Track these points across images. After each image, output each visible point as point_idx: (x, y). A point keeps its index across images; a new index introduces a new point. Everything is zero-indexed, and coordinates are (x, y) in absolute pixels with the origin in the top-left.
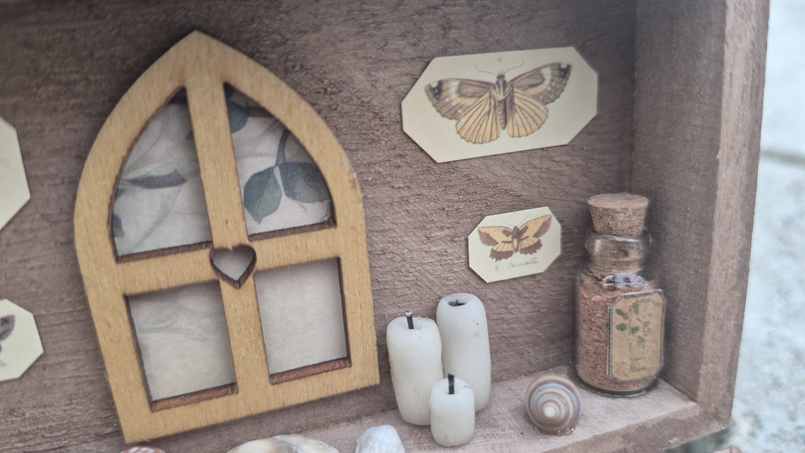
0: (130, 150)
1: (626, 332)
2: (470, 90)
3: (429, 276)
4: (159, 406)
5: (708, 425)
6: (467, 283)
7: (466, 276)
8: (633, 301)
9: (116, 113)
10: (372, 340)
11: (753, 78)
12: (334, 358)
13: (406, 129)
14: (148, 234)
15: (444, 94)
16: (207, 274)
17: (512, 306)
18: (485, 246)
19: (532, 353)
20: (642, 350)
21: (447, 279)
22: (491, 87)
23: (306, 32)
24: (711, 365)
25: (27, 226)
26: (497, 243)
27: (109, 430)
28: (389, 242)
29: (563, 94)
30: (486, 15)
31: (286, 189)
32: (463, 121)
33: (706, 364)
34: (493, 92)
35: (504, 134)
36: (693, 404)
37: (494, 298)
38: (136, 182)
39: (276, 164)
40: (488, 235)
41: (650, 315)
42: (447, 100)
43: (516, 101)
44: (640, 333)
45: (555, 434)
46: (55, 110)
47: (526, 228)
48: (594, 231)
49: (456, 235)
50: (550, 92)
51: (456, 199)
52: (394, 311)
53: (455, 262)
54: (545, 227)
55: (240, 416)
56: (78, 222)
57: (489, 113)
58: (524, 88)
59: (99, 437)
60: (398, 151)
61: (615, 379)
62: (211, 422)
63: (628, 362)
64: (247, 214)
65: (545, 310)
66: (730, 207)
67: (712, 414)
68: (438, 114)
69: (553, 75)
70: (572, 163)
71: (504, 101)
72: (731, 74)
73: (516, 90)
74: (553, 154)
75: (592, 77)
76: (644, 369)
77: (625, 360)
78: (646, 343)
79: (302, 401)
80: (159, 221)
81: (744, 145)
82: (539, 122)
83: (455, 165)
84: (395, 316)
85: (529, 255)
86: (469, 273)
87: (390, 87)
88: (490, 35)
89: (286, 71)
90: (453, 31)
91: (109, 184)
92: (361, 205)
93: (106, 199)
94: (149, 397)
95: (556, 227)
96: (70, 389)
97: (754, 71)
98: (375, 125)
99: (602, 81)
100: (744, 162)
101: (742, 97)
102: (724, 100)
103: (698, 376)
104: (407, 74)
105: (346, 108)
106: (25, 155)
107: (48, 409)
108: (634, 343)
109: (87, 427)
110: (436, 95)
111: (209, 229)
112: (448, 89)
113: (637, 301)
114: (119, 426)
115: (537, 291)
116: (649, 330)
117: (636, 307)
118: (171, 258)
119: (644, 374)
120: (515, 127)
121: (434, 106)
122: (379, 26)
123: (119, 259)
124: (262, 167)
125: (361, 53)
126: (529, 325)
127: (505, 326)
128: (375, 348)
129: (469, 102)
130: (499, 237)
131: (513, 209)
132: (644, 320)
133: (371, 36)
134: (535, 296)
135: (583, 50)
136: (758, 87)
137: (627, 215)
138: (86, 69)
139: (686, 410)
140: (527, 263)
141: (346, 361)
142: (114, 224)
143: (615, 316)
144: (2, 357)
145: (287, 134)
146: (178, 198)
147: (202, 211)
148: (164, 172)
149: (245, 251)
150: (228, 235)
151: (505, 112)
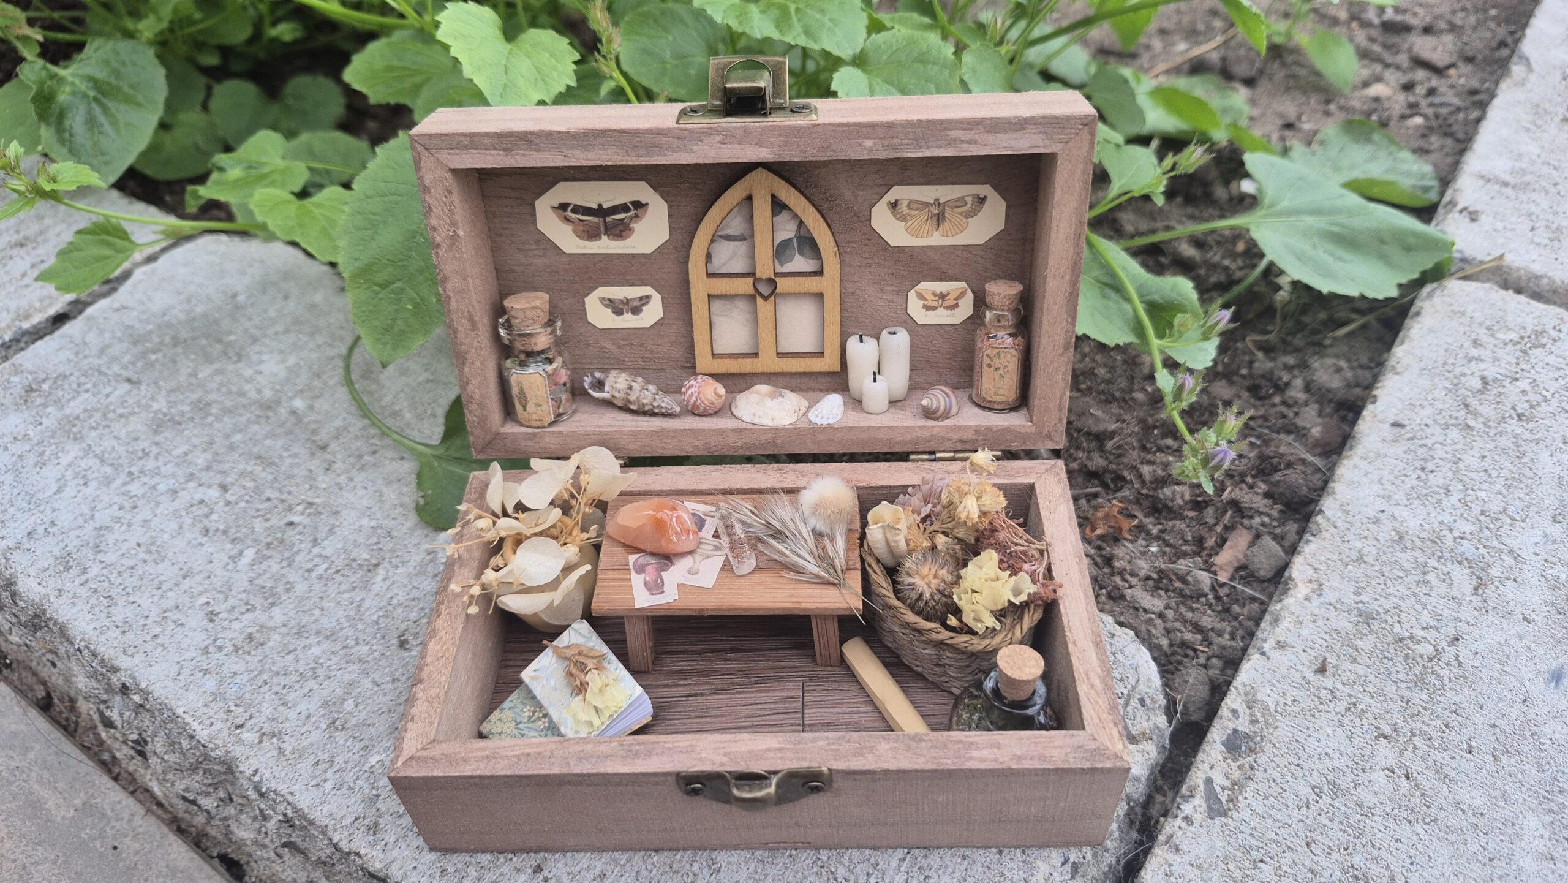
0: (720, 223)
1: (992, 369)
2: (916, 206)
3: (880, 313)
4: (716, 356)
5: (1043, 442)
6: (905, 322)
7: (905, 317)
8: (999, 350)
9: (716, 204)
10: (837, 344)
12: (815, 351)
13: (872, 225)
14: (724, 264)
15: (898, 207)
16: (750, 290)
17: (936, 342)
20: (1002, 383)
21: (891, 318)
22: (931, 205)
23: (819, 168)
24: (1043, 401)
25: (664, 251)
26: (928, 300)
27: (689, 365)
28: (855, 288)
31: (798, 250)
32: (910, 223)
33: (1040, 399)
34: (931, 208)
35: (937, 234)
36: (1030, 424)
37: (924, 334)
38: (722, 237)
39: (795, 237)
40: (921, 294)
41: (1009, 362)
42: (900, 211)
43: (946, 215)
44: (1001, 371)
45: (932, 419)
46: (687, 196)
47: (948, 294)
48: (986, 305)
49: (900, 291)
50: (971, 211)
51: (902, 268)
52: (855, 331)
53: (899, 308)
54: (962, 294)
55: (757, 372)
56: (692, 253)
57: (927, 220)
58: (953, 208)
59: (683, 368)
60: (866, 236)
61: (986, 398)
62: (742, 371)
63: (993, 388)
64: (776, 261)
65: (961, 349)
67: (1045, 435)
69: (974, 201)
70: (985, 256)
71: (938, 214)
73: (946, 208)
74: (971, 249)
75: (1002, 205)
76: (1004, 395)
77: (991, 387)
78: (1006, 379)
79: (793, 370)
80: (731, 259)
81: (1068, 268)
82: (963, 229)
83: (903, 248)
84: (854, 334)
85: (949, 312)
86: (907, 317)
87: (865, 200)
88: (933, 176)
89: (806, 187)
90: (907, 172)
91: (709, 238)
92: (839, 265)
93: (706, 244)
94: (712, 352)
95: (970, 296)
96: (673, 338)
98: (854, 220)
99: (1009, 206)
100: (1067, 278)
103: (1034, 405)
104: (877, 193)
105: (838, 209)
106: (670, 216)
107: (660, 347)
108: (998, 377)
109: (677, 361)
110: (893, 207)
111: (754, 266)
112: (901, 204)
113: (1001, 351)
114: (695, 363)
115: (955, 336)
116: (1008, 371)
117: (998, 354)
118: (733, 279)
119: (1003, 399)
120: (945, 230)
121: (891, 213)
122: (862, 166)
123: (710, 275)
124: (787, 237)
125: (850, 180)
126: (948, 357)
127: (931, 354)
128: (839, 350)
129: (915, 213)
130: (930, 297)
131: (941, 280)
132: (1005, 365)
133: (855, 172)
134: (953, 338)
135: (995, 188)
138: (705, 178)
139: (1024, 426)
141: (821, 354)
142: (709, 257)
143: (985, 358)
144: (642, 315)
145: (801, 222)
146: (741, 248)
147: (752, 256)
148: (736, 234)
149: (771, 282)
150: (764, 270)
151: (938, 221)
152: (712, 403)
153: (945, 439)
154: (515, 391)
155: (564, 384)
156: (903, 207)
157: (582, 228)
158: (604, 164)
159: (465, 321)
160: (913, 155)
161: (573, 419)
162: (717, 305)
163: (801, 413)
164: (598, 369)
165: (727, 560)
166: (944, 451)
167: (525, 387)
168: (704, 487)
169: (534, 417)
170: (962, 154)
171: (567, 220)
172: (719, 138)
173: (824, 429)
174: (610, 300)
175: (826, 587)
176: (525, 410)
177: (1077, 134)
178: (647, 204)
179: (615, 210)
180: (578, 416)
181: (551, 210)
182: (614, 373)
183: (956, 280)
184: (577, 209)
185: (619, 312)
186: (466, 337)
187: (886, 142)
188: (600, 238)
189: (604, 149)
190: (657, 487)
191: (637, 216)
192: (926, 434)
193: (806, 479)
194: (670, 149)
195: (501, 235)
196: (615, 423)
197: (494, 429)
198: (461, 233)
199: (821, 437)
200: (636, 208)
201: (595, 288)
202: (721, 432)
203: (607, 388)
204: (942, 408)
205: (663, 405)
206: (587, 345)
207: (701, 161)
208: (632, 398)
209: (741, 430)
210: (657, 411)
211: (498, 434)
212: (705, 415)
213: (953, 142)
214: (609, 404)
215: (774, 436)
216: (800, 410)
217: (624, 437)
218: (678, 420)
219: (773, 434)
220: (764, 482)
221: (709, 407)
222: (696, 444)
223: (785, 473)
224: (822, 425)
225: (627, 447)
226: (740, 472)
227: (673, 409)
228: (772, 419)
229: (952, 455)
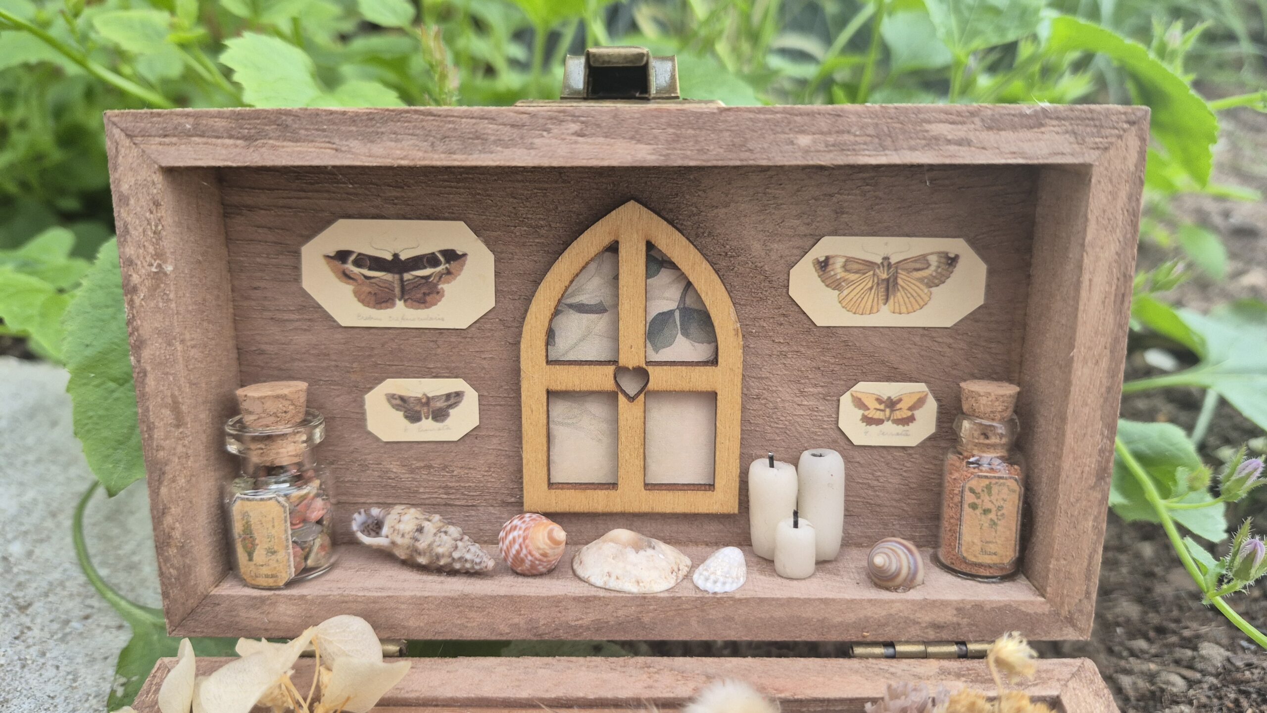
0: (571, 282)
1: (978, 512)
2: (856, 266)
3: (798, 427)
4: (554, 486)
5: (1061, 629)
6: (835, 441)
7: (834, 435)
8: (987, 482)
9: (566, 253)
10: (735, 471)
11: (1117, 286)
12: (702, 482)
13: (790, 294)
14: (572, 348)
15: (830, 268)
16: (610, 385)
17: (879, 474)
18: (856, 410)
19: (897, 527)
20: (994, 534)
21: (815, 433)
22: (876, 267)
23: (717, 207)
24: (1063, 562)
25: (488, 326)
26: (868, 409)
27: (513, 500)
28: (764, 389)
29: (948, 281)
30: (877, 204)
31: (682, 329)
32: (846, 292)
33: (1057, 560)
34: (877, 271)
35: (885, 309)
36: (1043, 599)
37: (862, 462)
38: (571, 306)
39: (678, 308)
40: (860, 399)
41: (1004, 500)
42: (832, 273)
43: (900, 281)
44: (992, 516)
45: (887, 589)
46: (524, 245)
47: (900, 400)
48: (963, 413)
49: (828, 394)
50: (935, 277)
51: (832, 361)
52: (762, 452)
53: (826, 419)
54: (920, 402)
55: (615, 511)
56: (526, 328)
57: (871, 288)
58: (909, 271)
59: (504, 504)
60: (782, 311)
61: (964, 558)
62: (592, 510)
63: (979, 543)
64: (649, 345)
65: (915, 486)
66: (1087, 405)
67: (1066, 618)
68: (823, 284)
69: (940, 262)
70: (954, 346)
71: (888, 280)
72: (1090, 280)
73: (900, 271)
74: (934, 335)
75: (982, 268)
76: (995, 554)
77: (976, 541)
78: (999, 528)
79: (668, 510)
80: (583, 339)
81: (1105, 348)
82: (922, 303)
83: (834, 330)
84: (761, 457)
85: (900, 427)
86: (838, 432)
87: (781, 257)
88: (879, 222)
89: (697, 235)
90: (844, 216)
91: (553, 304)
92: (741, 351)
93: (548, 315)
94: (549, 479)
95: (931, 406)
96: (491, 459)
97: (1118, 279)
98: (764, 287)
99: (990, 273)
100: (1104, 364)
101: (1104, 302)
102: (1081, 304)
103: (1048, 570)
104: (798, 248)
105: (741, 269)
106: (497, 274)
107: (472, 471)
108: (986, 525)
109: (497, 493)
110: (822, 267)
111: (617, 351)
112: (834, 263)
113: (990, 483)
114: (522, 497)
115: (909, 464)
116: (1003, 515)
117: (989, 488)
118: (586, 367)
119: (995, 559)
120: (897, 305)
121: (819, 276)
122: (778, 207)
123: (549, 362)
124: (666, 309)
125: (760, 227)
126: (896, 496)
127: (870, 492)
128: (738, 480)
129: (852, 277)
130: (872, 404)
131: (888, 379)
132: (998, 504)
133: (770, 214)
134: (905, 469)
135: (971, 243)
136: (1123, 295)
137: (990, 399)
138: (550, 219)
139: (1032, 603)
140: (898, 434)
141: (711, 487)
142: (550, 335)
143: (967, 493)
144: (448, 422)
145: (689, 284)
146: (599, 323)
147: (615, 337)
148: (593, 302)
149: (641, 373)
150: (630, 358)
151: (887, 290)
152: (545, 555)
153: (910, 622)
154: (237, 528)
155: (319, 522)
156: (837, 267)
157: (366, 289)
158: (396, 163)
159: (167, 412)
160: (873, 161)
161: (328, 577)
162: (560, 409)
163: (681, 574)
164: (378, 504)
166: (907, 642)
167: (253, 521)
168: (524, 693)
169: (265, 570)
170: (947, 161)
171: (347, 276)
172: (575, 127)
173: (719, 601)
174: (402, 399)
176: (251, 559)
177: (1120, 137)
178: (465, 255)
179: (417, 262)
180: (336, 574)
181: (323, 262)
182: (398, 509)
183: (911, 380)
184: (362, 260)
185: (414, 417)
186: (165, 439)
187: (831, 139)
188: (393, 305)
189: (397, 141)
190: (448, 692)
191: (449, 272)
192: (880, 613)
193: (691, 685)
194: (499, 142)
195: (247, 298)
196: (391, 584)
197: (201, 589)
198: (169, 268)
199: (714, 614)
200: (448, 261)
201: (379, 381)
202: (556, 602)
203: (385, 530)
204: (904, 572)
205: (468, 556)
206: (364, 467)
207: (545, 162)
208: (422, 545)
209: (586, 600)
210: (457, 566)
211: (206, 597)
212: (533, 574)
213: (934, 141)
214: (386, 555)
215: (639, 609)
216: (679, 570)
217: (403, 606)
218: (490, 582)
219: (638, 606)
220: (622, 687)
221: (540, 560)
222: (516, 620)
223: (656, 673)
224: (715, 593)
225: (406, 624)
226: (584, 668)
227: (483, 565)
228: (638, 582)
229: (920, 648)
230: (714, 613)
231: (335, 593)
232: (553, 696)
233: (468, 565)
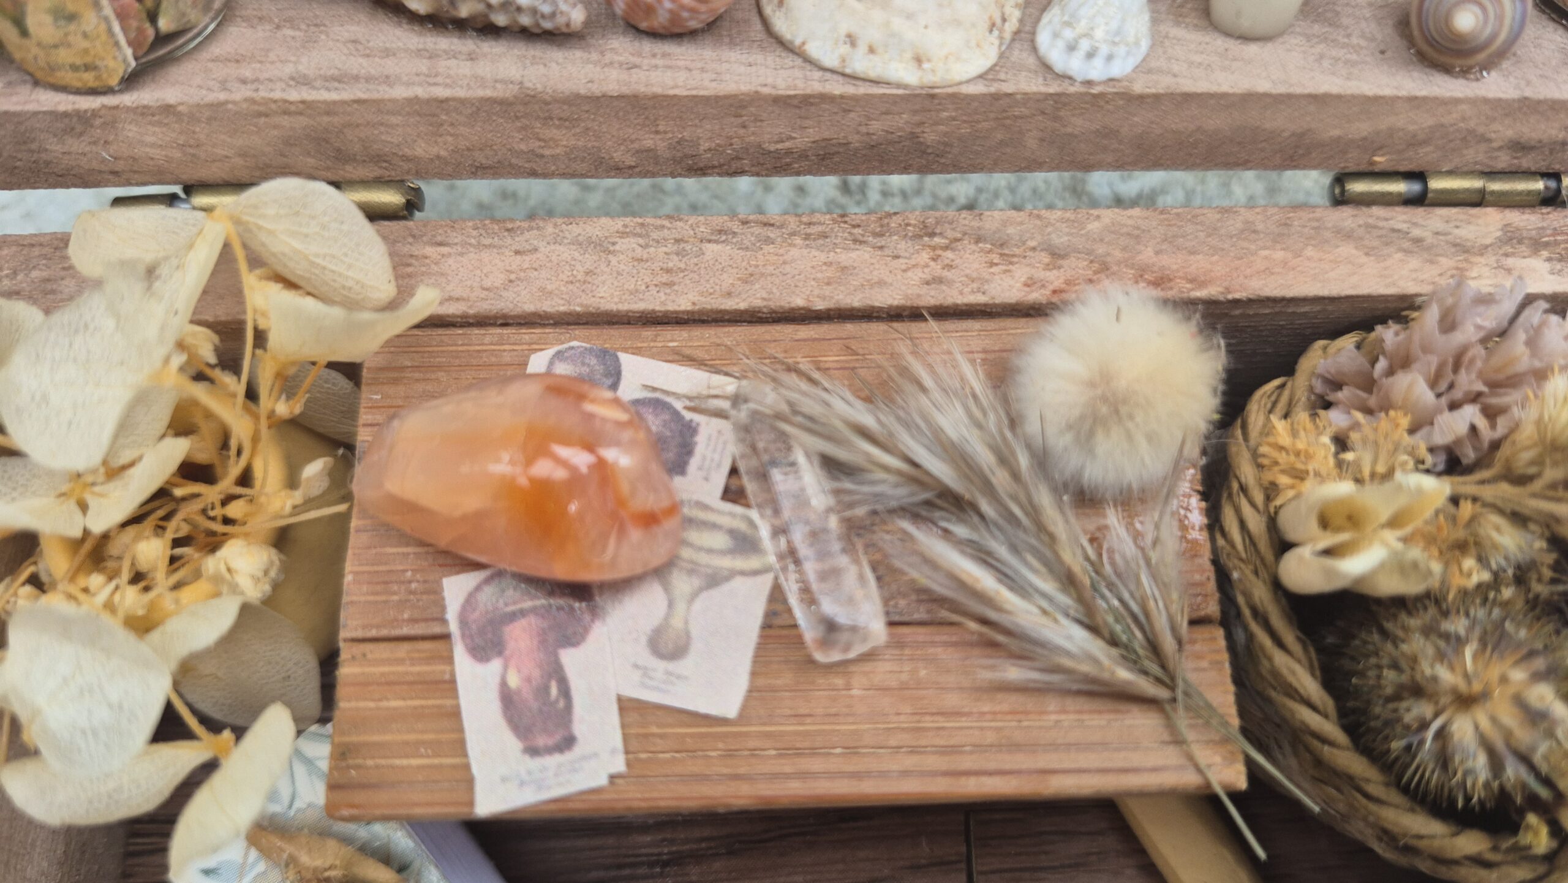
45: (1448, 71)
161: (213, 53)
163: (1009, 34)
165: (777, 595)
166: (1452, 173)
168: (683, 302)
175: (1123, 706)
180: (232, 43)
190: (524, 301)
192: (1422, 121)
196: (357, 64)
199: (1080, 127)
202: (735, 107)
210: (500, 20)
212: (673, 34)
215: (917, 118)
216: (1004, 20)
217: (394, 120)
218: (578, 54)
219: (915, 112)
220: (881, 283)
221: (692, 10)
222: (648, 143)
223: (946, 248)
224: (1089, 83)
225: (407, 151)
226: (798, 241)
227: (561, 20)
228: (918, 60)
229: (1477, 184)
230: (1079, 121)
231: (237, 96)
232: (743, 306)
233: (525, 20)
